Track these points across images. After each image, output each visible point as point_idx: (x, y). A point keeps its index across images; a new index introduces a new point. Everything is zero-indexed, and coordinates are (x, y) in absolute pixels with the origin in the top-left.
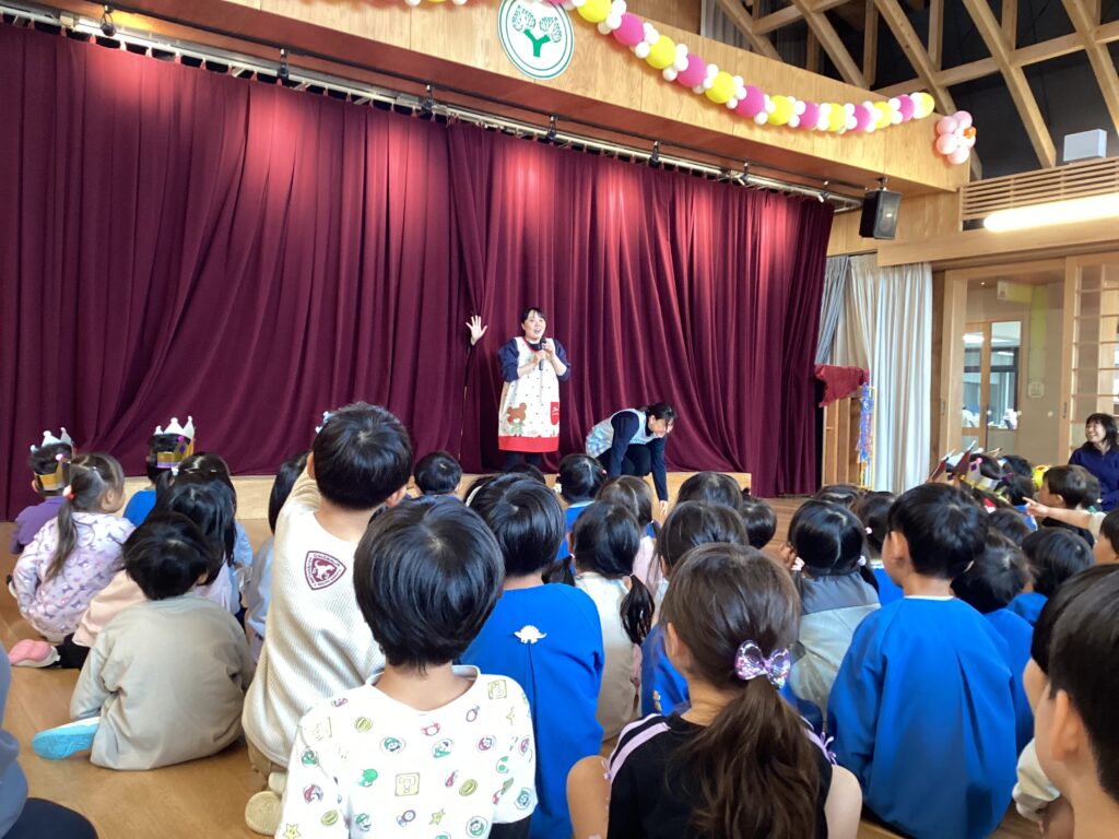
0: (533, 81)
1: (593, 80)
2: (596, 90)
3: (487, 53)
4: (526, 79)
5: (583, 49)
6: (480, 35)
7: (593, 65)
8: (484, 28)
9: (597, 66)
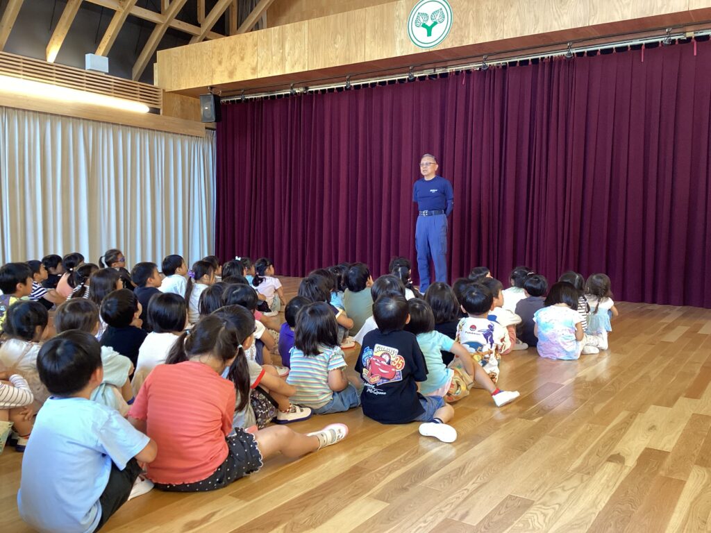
0: (428, 51)
1: (466, 34)
2: (469, 39)
3: (402, 47)
4: (424, 50)
5: (460, 19)
6: (398, 39)
7: (467, 25)
8: (400, 34)
9: (469, 24)
